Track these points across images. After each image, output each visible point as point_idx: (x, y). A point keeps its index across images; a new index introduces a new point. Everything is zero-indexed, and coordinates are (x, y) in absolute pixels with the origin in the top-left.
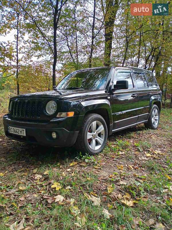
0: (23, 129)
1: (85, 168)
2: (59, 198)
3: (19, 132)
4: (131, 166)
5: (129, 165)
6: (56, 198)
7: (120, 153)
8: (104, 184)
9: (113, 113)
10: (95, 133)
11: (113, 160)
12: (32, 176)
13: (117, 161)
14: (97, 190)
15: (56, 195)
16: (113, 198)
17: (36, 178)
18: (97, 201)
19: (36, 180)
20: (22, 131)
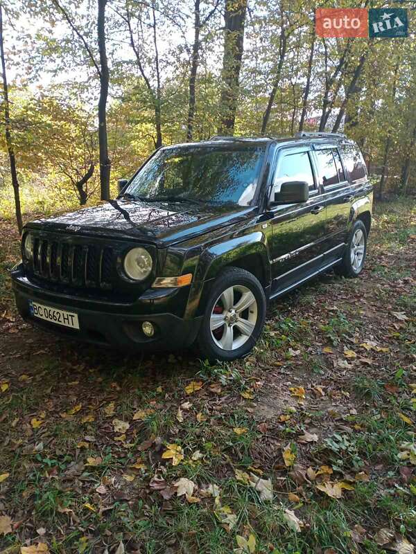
0: (72, 314)
1: (223, 399)
2: (184, 486)
3: (62, 319)
4: (319, 388)
5: (314, 385)
6: (178, 487)
7: (292, 353)
8: (272, 441)
9: (272, 259)
10: (233, 311)
11: (279, 373)
12: (107, 425)
13: (287, 375)
14: (261, 460)
15: (176, 478)
16: (297, 478)
17: (116, 429)
18: (265, 488)
19: (118, 436)
20: (70, 318)
